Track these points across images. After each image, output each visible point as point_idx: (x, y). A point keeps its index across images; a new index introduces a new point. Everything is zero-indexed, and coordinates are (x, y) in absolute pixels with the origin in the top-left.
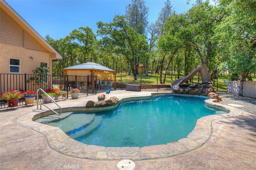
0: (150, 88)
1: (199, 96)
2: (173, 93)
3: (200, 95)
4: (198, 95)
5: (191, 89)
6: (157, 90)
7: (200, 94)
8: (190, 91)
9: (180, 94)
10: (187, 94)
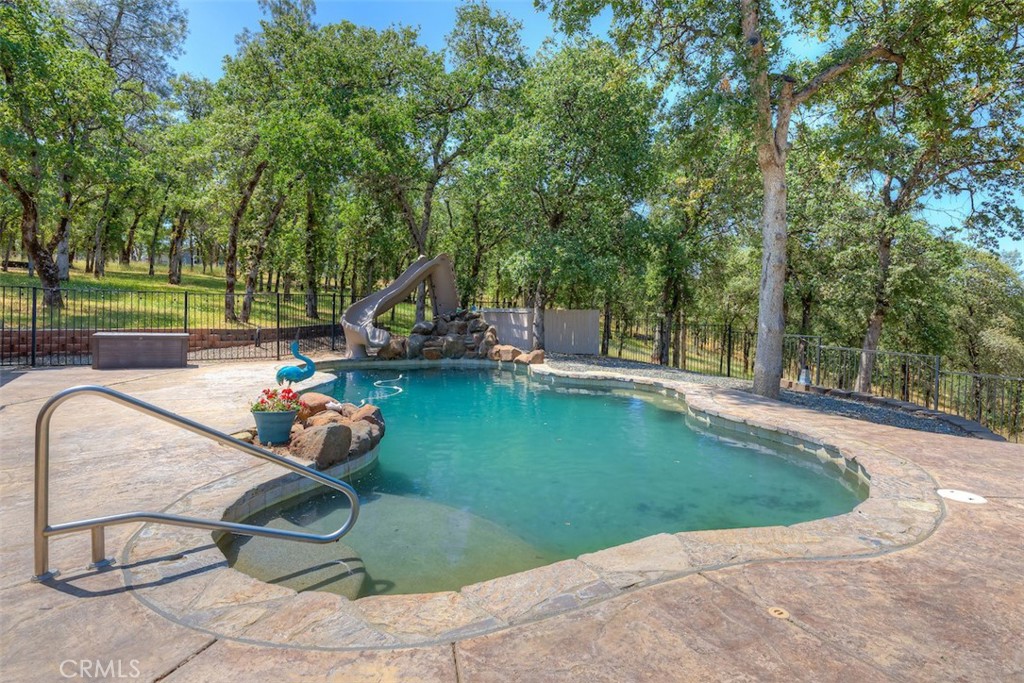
0: (212, 346)
1: (456, 361)
2: (361, 361)
3: (459, 358)
4: (454, 358)
5: (425, 337)
6: (276, 354)
7: (459, 355)
8: (424, 346)
9: (390, 359)
10: (414, 356)
